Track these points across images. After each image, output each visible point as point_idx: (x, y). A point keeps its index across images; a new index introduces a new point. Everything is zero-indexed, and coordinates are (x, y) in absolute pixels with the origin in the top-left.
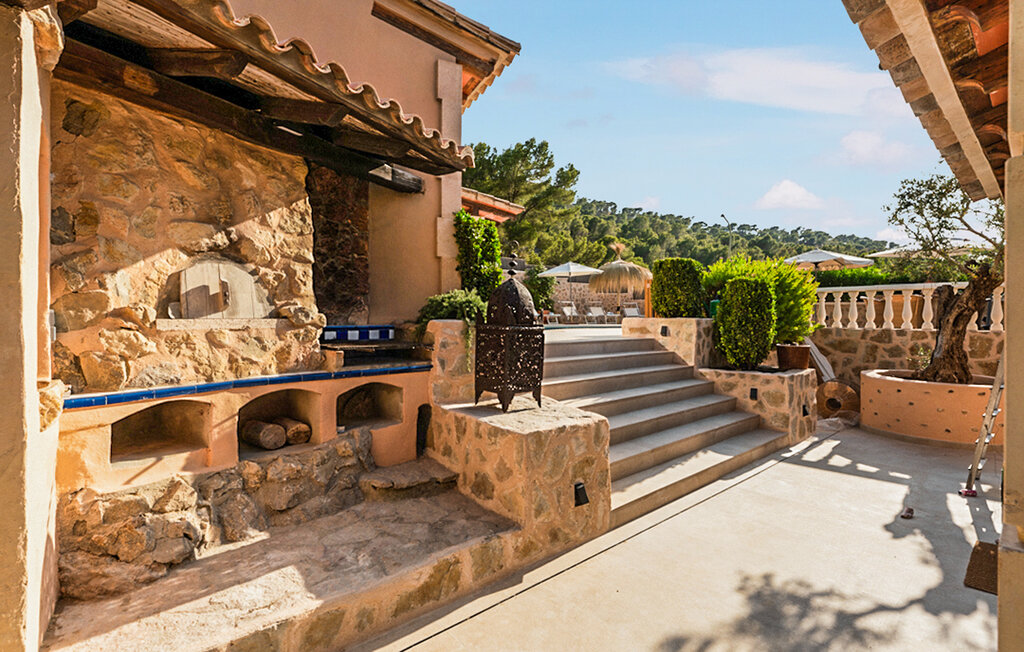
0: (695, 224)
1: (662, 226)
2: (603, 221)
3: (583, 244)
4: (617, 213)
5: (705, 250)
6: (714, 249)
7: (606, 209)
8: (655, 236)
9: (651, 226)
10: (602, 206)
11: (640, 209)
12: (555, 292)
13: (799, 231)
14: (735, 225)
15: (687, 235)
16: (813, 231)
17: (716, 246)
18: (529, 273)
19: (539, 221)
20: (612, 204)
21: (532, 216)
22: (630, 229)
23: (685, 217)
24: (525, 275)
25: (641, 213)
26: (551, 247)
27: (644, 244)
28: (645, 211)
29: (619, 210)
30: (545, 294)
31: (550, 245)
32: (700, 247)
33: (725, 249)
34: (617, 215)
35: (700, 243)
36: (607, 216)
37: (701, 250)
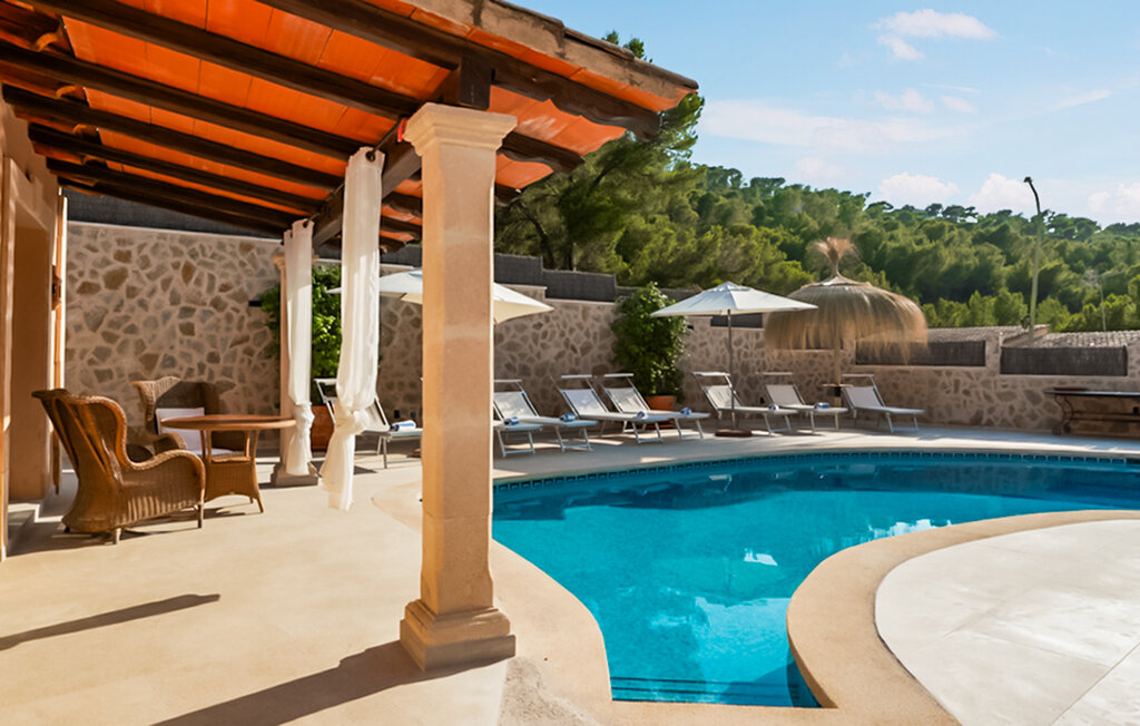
0: (870, 206)
1: (822, 209)
2: (723, 200)
3: (715, 239)
4: (742, 186)
5: (902, 250)
6: (918, 248)
7: (724, 180)
8: (814, 225)
9: (804, 208)
10: (717, 175)
11: (781, 181)
12: (686, 353)
13: (1046, 218)
14: (939, 206)
15: (865, 224)
16: (1069, 217)
17: (919, 242)
18: (624, 308)
19: (624, 194)
20: (733, 171)
21: (611, 185)
22: (770, 213)
23: (854, 194)
24: (616, 312)
25: (782, 186)
26: (651, 245)
27: (797, 239)
28: (788, 183)
29: (746, 180)
30: (663, 357)
31: (647, 240)
32: (892, 244)
33: (936, 247)
34: (743, 190)
35: (892, 238)
36: (726, 191)
37: (894, 249)
